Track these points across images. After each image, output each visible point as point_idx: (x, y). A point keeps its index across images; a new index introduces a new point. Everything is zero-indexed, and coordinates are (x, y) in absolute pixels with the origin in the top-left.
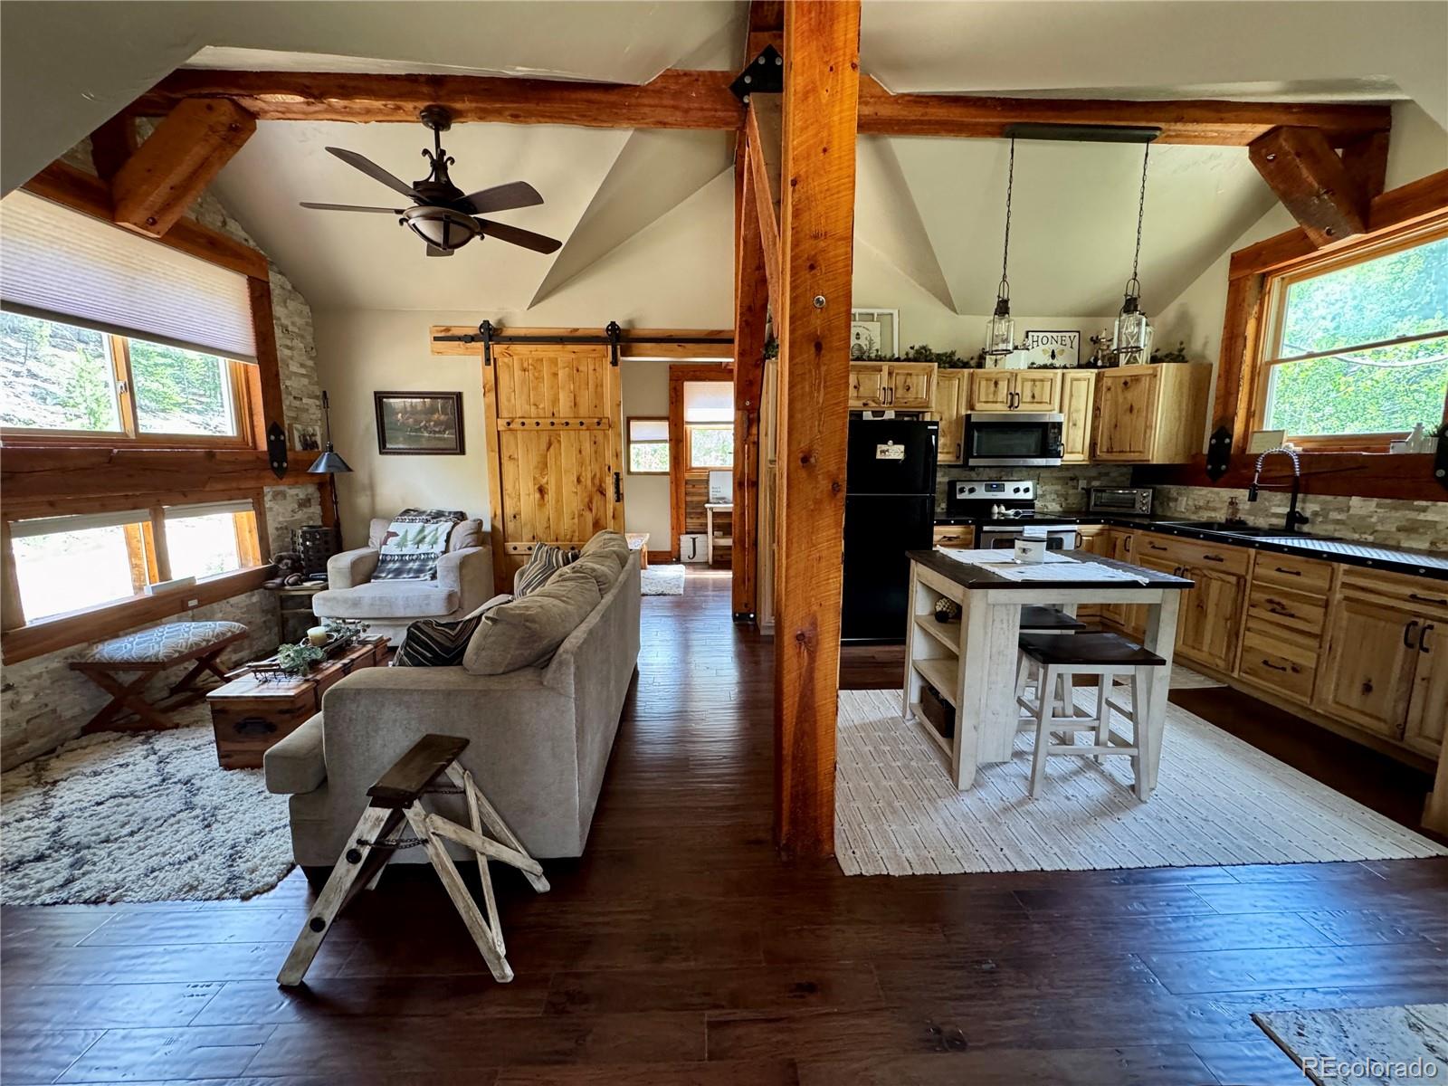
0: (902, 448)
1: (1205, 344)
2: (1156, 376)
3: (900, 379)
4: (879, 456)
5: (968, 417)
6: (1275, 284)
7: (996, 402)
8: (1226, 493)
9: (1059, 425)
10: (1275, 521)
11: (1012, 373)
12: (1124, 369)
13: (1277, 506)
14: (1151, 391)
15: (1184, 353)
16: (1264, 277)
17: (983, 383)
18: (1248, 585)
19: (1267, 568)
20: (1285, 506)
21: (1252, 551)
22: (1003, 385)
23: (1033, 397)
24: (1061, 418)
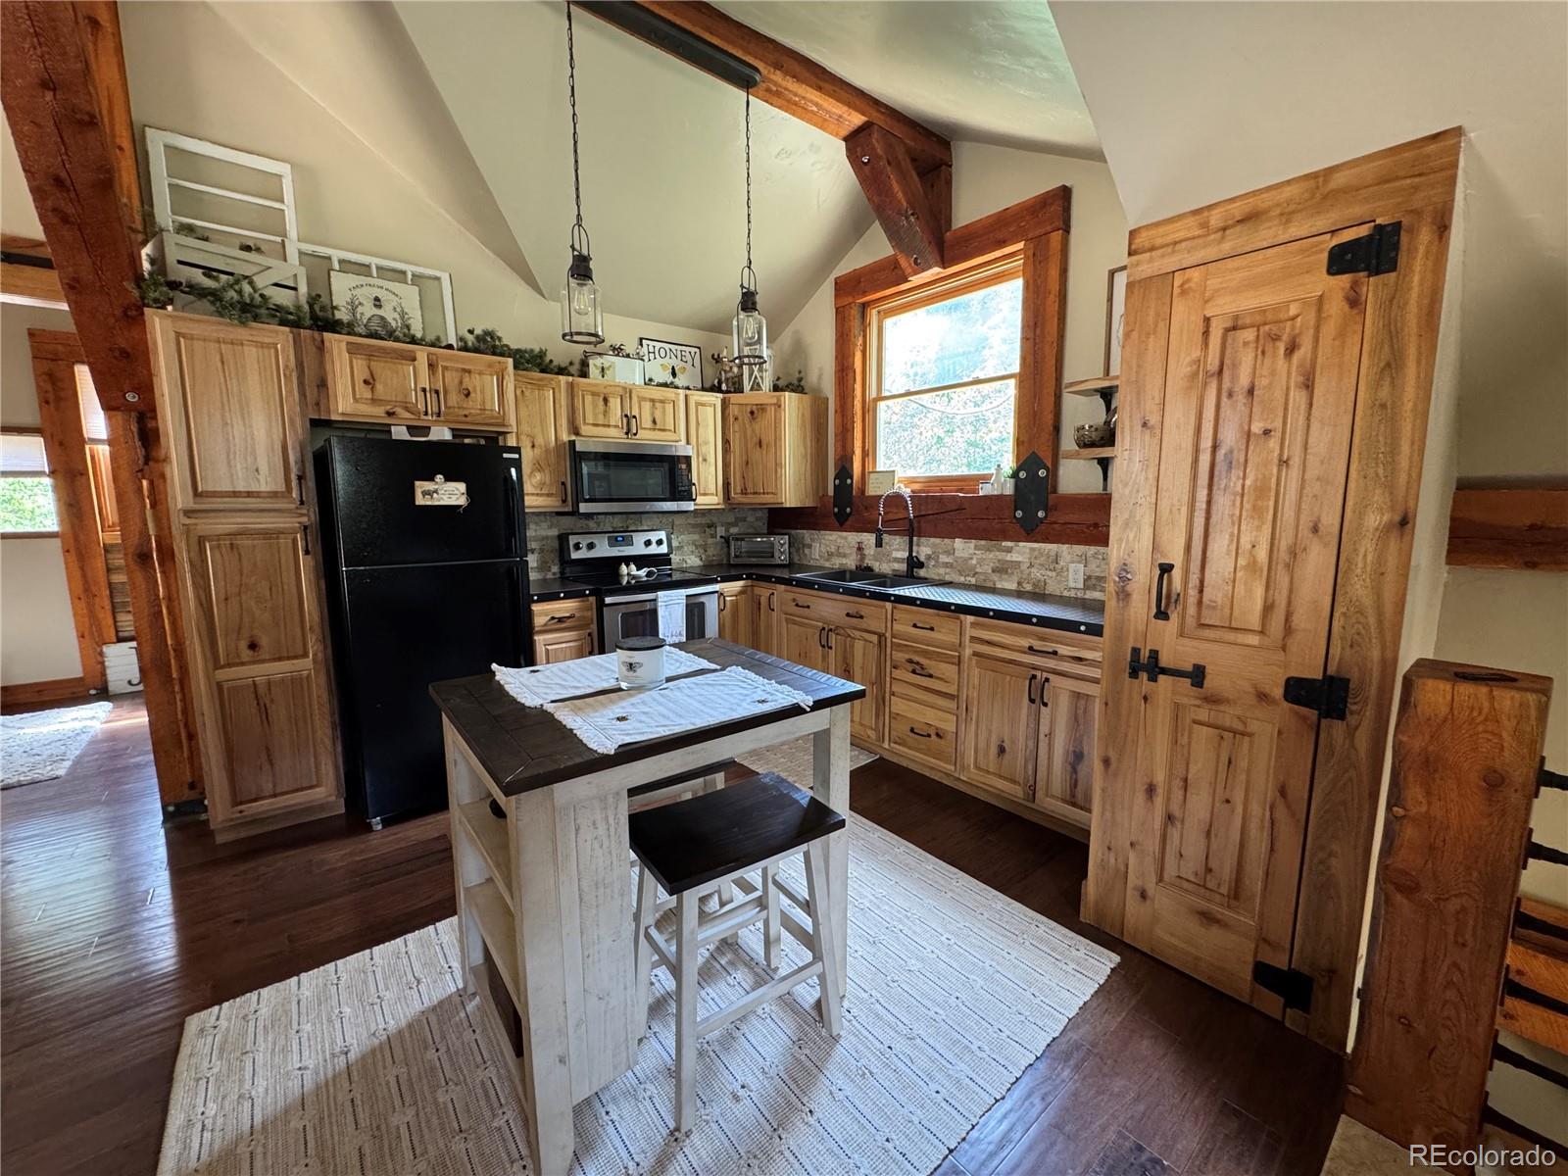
0: (462, 487)
1: (820, 377)
2: (780, 406)
3: (452, 378)
4: (420, 501)
5: (572, 444)
6: (873, 315)
7: (609, 426)
8: (853, 538)
9: (688, 459)
10: (896, 566)
11: (625, 388)
12: (748, 397)
13: (897, 550)
14: (777, 423)
15: (802, 383)
16: (864, 306)
17: (589, 398)
18: (889, 644)
19: (904, 623)
20: (904, 550)
21: (889, 605)
22: (615, 403)
23: (654, 422)
24: (689, 451)
